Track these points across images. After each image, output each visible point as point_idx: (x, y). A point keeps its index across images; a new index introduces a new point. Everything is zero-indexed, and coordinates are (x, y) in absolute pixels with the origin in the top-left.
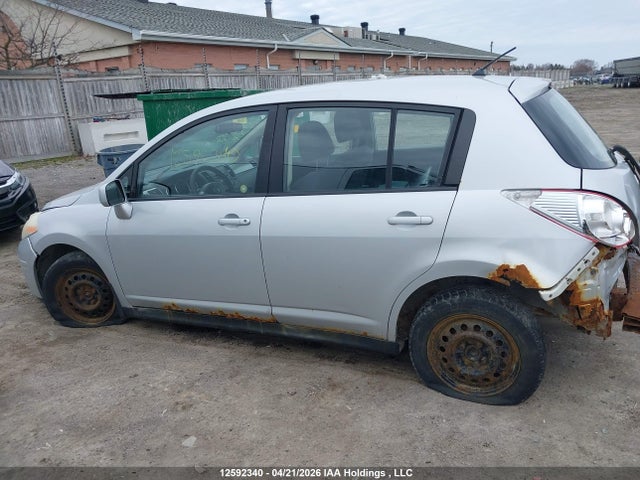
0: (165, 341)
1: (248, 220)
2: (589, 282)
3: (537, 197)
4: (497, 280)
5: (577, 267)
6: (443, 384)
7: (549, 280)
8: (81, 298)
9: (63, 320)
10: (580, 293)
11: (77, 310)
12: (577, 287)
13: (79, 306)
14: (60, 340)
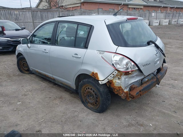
0: (37, 80)
1: (47, 51)
2: (117, 81)
3: (103, 53)
4: (92, 76)
5: (110, 76)
6: (85, 103)
7: (102, 78)
8: (25, 66)
9: (21, 71)
10: (114, 84)
11: (24, 69)
12: (113, 82)
13: (24, 68)
14: (19, 75)
